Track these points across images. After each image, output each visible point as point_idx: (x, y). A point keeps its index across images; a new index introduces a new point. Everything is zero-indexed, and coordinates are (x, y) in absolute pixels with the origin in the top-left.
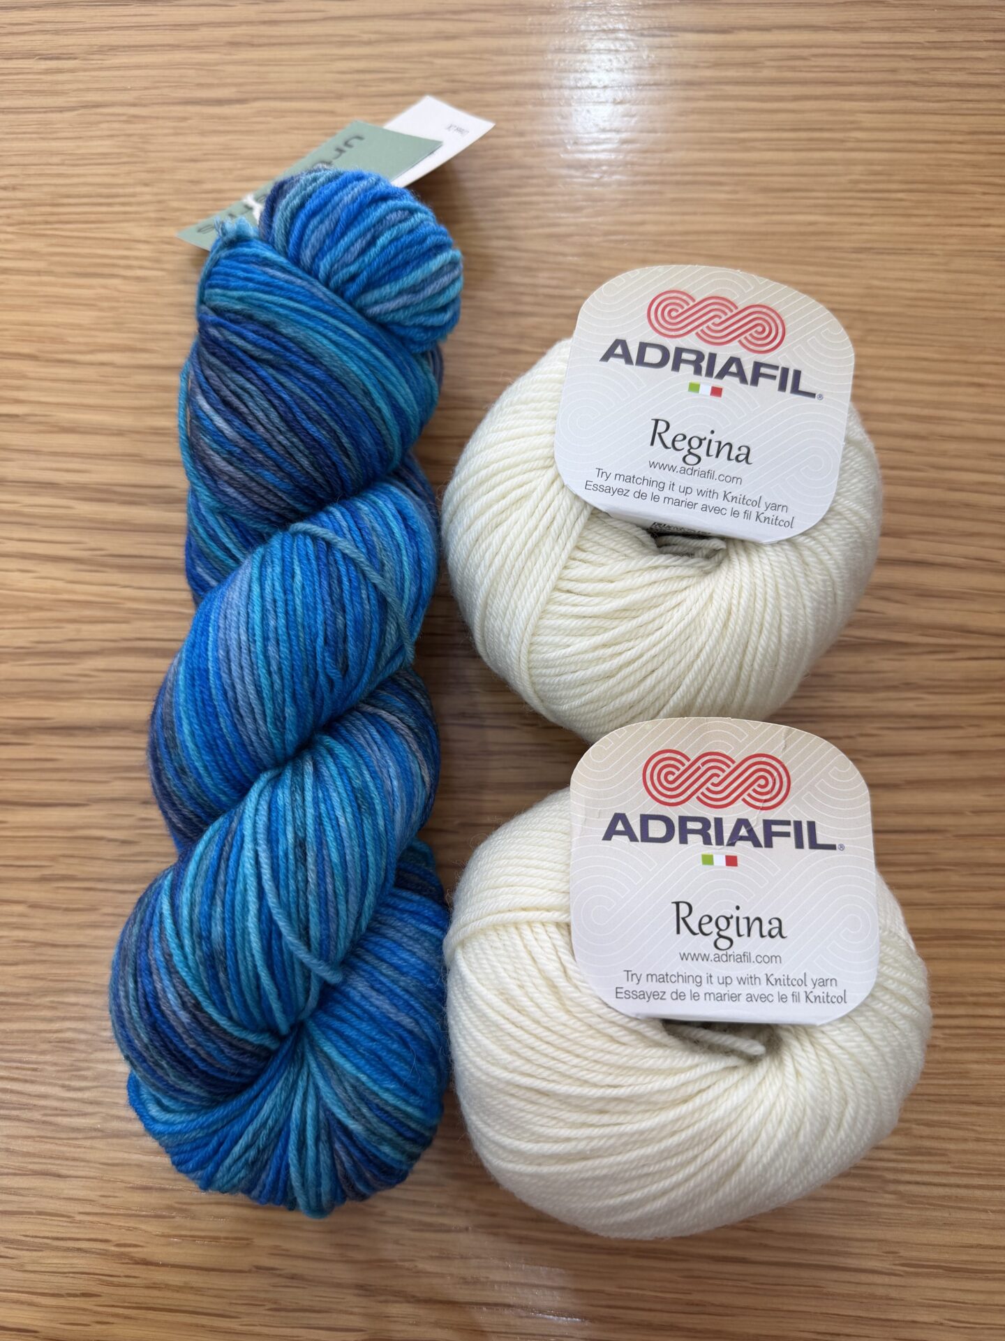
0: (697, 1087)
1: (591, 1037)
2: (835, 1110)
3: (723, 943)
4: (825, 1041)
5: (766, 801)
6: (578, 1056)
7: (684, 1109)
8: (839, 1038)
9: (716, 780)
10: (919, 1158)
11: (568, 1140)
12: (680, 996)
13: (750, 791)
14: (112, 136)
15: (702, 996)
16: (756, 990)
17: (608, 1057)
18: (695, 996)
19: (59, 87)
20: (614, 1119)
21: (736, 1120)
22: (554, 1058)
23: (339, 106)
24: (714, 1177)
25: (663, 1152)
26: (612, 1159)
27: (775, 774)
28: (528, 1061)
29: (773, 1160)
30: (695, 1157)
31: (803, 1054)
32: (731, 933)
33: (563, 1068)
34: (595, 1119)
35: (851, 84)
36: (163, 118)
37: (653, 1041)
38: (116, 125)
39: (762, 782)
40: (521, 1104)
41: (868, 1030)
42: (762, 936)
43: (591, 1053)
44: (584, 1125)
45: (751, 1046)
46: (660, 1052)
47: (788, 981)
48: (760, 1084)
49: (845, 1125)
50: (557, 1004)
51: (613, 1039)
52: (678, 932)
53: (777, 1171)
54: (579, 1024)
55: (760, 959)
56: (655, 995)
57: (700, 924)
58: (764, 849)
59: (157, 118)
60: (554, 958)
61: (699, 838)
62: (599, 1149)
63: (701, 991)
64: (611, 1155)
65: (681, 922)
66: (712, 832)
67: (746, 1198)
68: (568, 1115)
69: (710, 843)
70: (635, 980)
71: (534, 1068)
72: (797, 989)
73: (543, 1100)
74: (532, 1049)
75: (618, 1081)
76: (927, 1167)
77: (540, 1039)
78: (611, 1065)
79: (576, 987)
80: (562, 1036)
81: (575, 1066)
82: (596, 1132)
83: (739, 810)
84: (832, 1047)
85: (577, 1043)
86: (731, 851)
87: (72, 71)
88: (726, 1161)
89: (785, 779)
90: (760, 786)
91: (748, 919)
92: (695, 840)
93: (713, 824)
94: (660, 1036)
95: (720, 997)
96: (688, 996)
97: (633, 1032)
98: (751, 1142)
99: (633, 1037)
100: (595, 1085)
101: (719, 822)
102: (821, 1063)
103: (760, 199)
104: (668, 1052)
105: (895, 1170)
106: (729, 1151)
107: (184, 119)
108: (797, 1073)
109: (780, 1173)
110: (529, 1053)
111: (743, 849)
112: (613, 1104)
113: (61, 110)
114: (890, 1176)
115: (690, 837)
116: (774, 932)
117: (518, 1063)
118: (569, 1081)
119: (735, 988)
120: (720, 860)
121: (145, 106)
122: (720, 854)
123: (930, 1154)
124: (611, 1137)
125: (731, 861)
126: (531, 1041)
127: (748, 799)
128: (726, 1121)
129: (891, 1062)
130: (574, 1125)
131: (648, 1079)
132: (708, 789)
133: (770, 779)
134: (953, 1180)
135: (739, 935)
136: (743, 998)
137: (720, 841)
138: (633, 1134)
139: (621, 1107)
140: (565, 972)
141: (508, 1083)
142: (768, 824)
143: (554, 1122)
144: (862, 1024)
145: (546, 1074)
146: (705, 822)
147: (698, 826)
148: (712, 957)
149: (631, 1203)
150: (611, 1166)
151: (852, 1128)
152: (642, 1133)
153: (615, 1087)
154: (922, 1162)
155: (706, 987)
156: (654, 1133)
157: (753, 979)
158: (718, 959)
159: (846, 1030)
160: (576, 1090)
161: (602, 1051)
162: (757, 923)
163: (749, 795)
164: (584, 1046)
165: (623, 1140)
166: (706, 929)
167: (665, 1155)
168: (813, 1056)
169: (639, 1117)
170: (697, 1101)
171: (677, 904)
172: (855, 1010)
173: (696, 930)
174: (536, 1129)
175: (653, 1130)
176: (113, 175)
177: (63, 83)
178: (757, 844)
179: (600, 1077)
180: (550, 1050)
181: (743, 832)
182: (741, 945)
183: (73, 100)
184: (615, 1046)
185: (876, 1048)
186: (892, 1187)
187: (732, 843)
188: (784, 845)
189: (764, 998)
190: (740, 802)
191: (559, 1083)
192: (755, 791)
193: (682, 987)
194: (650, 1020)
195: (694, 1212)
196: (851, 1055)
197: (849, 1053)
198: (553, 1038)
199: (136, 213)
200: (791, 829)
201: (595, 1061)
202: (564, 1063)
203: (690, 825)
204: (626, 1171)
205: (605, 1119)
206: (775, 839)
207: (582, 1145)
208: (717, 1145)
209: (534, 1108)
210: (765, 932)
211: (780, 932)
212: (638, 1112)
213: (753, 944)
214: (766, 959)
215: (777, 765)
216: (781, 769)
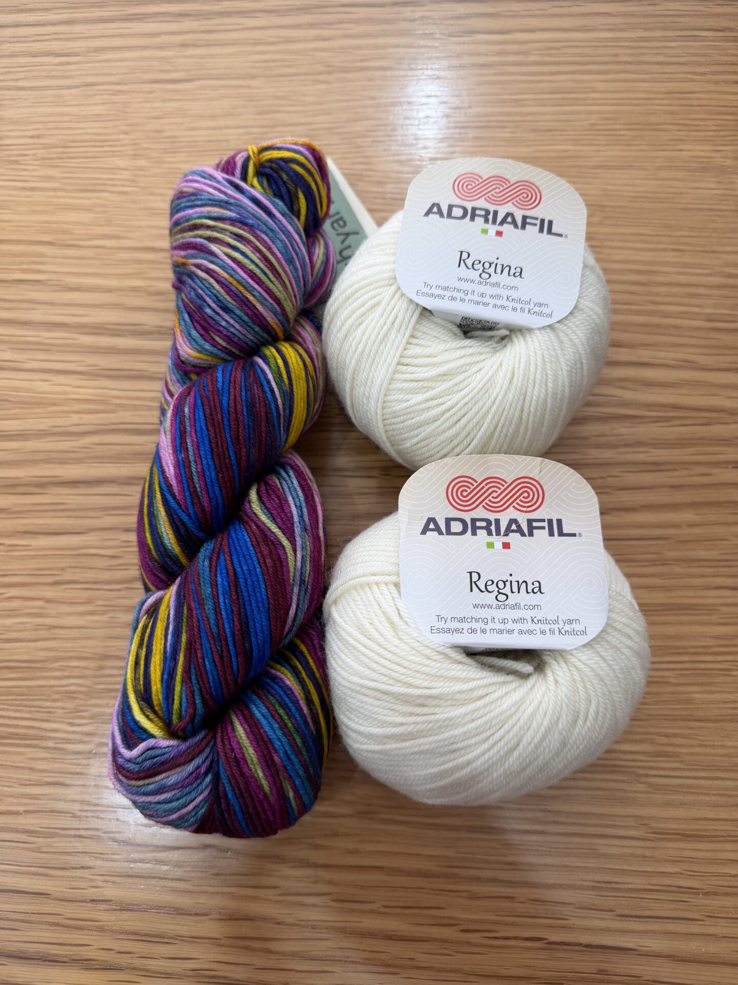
0: (484, 691)
1: (414, 655)
2: (583, 706)
3: (502, 598)
4: (573, 660)
5: (528, 507)
6: (405, 668)
7: (479, 704)
8: (583, 658)
9: (495, 495)
11: (402, 724)
12: (473, 631)
13: (518, 501)
14: (103, 104)
15: (488, 631)
16: (525, 627)
17: (424, 668)
18: (483, 631)
19: (69, 74)
20: (431, 710)
21: (515, 713)
22: (389, 669)
24: (502, 752)
25: (466, 733)
26: (431, 739)
27: (534, 489)
28: (375, 671)
29: (541, 741)
30: (488, 738)
31: (559, 669)
32: (507, 590)
33: (395, 675)
34: (418, 710)
36: (137, 92)
37: (456, 660)
38: (106, 97)
39: (526, 495)
40: (370, 700)
41: (604, 654)
42: (528, 593)
43: (414, 666)
44: (412, 714)
45: (524, 667)
46: (460, 666)
47: (546, 621)
48: (531, 689)
49: (590, 717)
50: (393, 634)
51: (428, 658)
52: (471, 591)
53: (545, 749)
54: (406, 646)
55: (526, 607)
56: (457, 630)
57: (486, 586)
58: (528, 538)
59: (133, 92)
60: (392, 605)
61: (484, 532)
62: (423, 731)
63: (488, 628)
64: (431, 736)
65: (473, 584)
66: (493, 528)
67: (524, 769)
68: (401, 707)
69: (492, 535)
70: (443, 622)
71: (377, 675)
72: (552, 626)
73: (385, 697)
74: (377, 663)
75: (431, 685)
77: (381, 656)
78: (427, 674)
79: (406, 622)
81: (403, 674)
82: (419, 719)
83: (511, 513)
84: (578, 664)
85: (405, 659)
86: (506, 539)
87: (77, 63)
88: (509, 741)
89: (541, 492)
90: (524, 497)
91: (518, 582)
92: (482, 533)
93: (493, 523)
94: (461, 657)
96: (479, 631)
97: (441, 653)
98: (526, 728)
99: (442, 656)
100: (417, 687)
101: (497, 521)
102: (572, 674)
104: (465, 667)
106: (511, 734)
107: (151, 92)
108: (556, 681)
109: (547, 751)
110: (374, 666)
111: (514, 538)
112: (430, 700)
113: (69, 87)
115: (478, 531)
116: (536, 590)
117: (368, 672)
118: (400, 684)
119: (510, 626)
120: (498, 545)
121: (125, 84)
122: (498, 541)
124: (431, 722)
125: (506, 546)
126: (376, 657)
127: (517, 506)
128: (508, 713)
129: (621, 676)
130: (404, 714)
131: (452, 684)
132: (489, 501)
133: (531, 493)
135: (512, 592)
136: (516, 632)
137: (498, 533)
138: (445, 720)
139: (435, 702)
140: (399, 614)
141: (361, 686)
142: (530, 522)
143: (392, 713)
144: (599, 650)
145: (385, 679)
146: (489, 522)
147: (484, 524)
148: (494, 606)
149: (446, 771)
150: (431, 743)
151: (596, 719)
152: (451, 719)
153: (430, 688)
155: (491, 625)
156: (459, 719)
157: (522, 620)
158: (499, 607)
159: (588, 653)
160: (404, 690)
161: (420, 664)
162: (524, 584)
163: (517, 504)
164: (409, 661)
165: (438, 724)
166: (490, 588)
167: (467, 735)
168: (566, 670)
169: (448, 709)
170: (487, 699)
171: (471, 573)
172: (592, 640)
173: (483, 589)
174: (381, 718)
176: (105, 128)
177: (71, 71)
178: (523, 534)
179: (420, 681)
180: (387, 663)
181: (514, 527)
182: (514, 598)
183: (78, 81)
184: (429, 662)
185: (610, 666)
187: (506, 535)
188: (541, 535)
189: (530, 632)
190: (511, 508)
191: (393, 686)
192: (521, 501)
193: (474, 625)
194: (456, 647)
195: (489, 779)
196: (592, 670)
197: (590, 667)
198: (389, 655)
199: (120, 151)
200: (545, 524)
201: (416, 671)
202: (397, 672)
203: (478, 524)
204: (441, 747)
205: (425, 710)
206: (535, 531)
207: (410, 728)
208: (502, 730)
209: (380, 703)
210: (530, 590)
211: (540, 590)
212: (446, 706)
213: (522, 598)
214: (531, 607)
215: (535, 483)
216: (538, 486)
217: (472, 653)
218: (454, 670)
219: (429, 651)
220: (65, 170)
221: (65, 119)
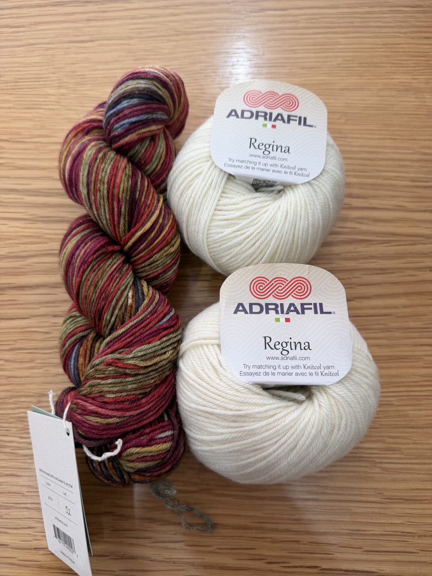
0: (275, 412)
1: (229, 389)
2: (337, 421)
3: (285, 353)
4: (331, 392)
5: (301, 296)
6: (224, 398)
7: (270, 420)
8: (337, 390)
9: (280, 288)
11: (222, 434)
12: (267, 374)
13: (295, 292)
14: (39, 56)
15: (276, 374)
16: (299, 371)
17: (236, 398)
18: (273, 374)
19: (18, 38)
20: (241, 424)
21: (293, 426)
22: (214, 399)
24: (286, 451)
25: (262, 439)
26: (241, 443)
27: (305, 285)
28: (205, 400)
29: (311, 443)
30: (277, 442)
31: (322, 397)
32: (288, 348)
33: (218, 402)
34: (232, 424)
36: (60, 48)
37: (256, 393)
39: (300, 288)
40: (203, 419)
41: (350, 388)
42: (301, 349)
43: (229, 396)
44: (228, 427)
45: (300, 396)
46: (258, 396)
47: (313, 367)
48: (304, 410)
49: (342, 428)
50: (216, 376)
51: (238, 391)
52: (266, 348)
53: (313, 448)
54: (224, 384)
55: (300, 359)
56: (256, 374)
57: (275, 345)
58: (301, 315)
60: (216, 358)
61: (274, 312)
62: (235, 438)
63: (276, 372)
64: (240, 441)
65: (267, 344)
66: (279, 309)
67: (300, 461)
68: (222, 423)
69: (279, 314)
70: (248, 368)
71: (206, 403)
72: (317, 370)
73: (211, 416)
74: (206, 395)
75: (241, 408)
77: (209, 391)
78: (237, 402)
79: (224, 369)
80: (217, 389)
81: (222, 402)
82: (233, 430)
83: (290, 300)
84: (334, 394)
85: (223, 392)
86: (287, 316)
87: (23, 32)
88: (290, 444)
89: (309, 286)
90: (298, 290)
91: (295, 343)
93: (279, 306)
94: (260, 391)
95: (284, 374)
96: (270, 374)
97: (246, 388)
98: (301, 435)
99: (247, 390)
100: (231, 410)
101: (282, 305)
102: (330, 401)
104: (262, 397)
105: (380, 458)
106: (291, 439)
108: (320, 405)
109: (315, 450)
110: (204, 396)
111: (292, 315)
112: (239, 418)
113: (19, 46)
114: (378, 460)
115: (270, 311)
116: (306, 348)
117: (200, 401)
118: (221, 408)
119: (290, 370)
120: (283, 320)
121: (53, 44)
122: (282, 317)
124: (240, 432)
125: (288, 320)
126: (205, 391)
127: (294, 295)
128: (289, 426)
129: (361, 402)
130: (223, 427)
131: (253, 408)
132: (277, 292)
133: (303, 287)
135: (292, 349)
136: (294, 374)
137: (282, 312)
138: (249, 431)
139: (243, 419)
140: (220, 363)
141: (197, 410)
142: (302, 305)
143: (216, 426)
144: (347, 385)
145: (211, 405)
146: (276, 305)
147: (273, 307)
148: (280, 358)
149: (251, 463)
150: (240, 445)
151: (345, 429)
152: (253, 430)
153: (239, 411)
155: (278, 370)
156: (258, 430)
157: (298, 367)
158: (283, 359)
159: (339, 387)
160: (223, 412)
161: (233, 395)
162: (299, 344)
163: (294, 294)
164: (226, 393)
165: (246, 433)
166: (277, 347)
167: (264, 440)
168: (326, 398)
169: (251, 424)
170: (276, 417)
171: (265, 337)
172: (343, 379)
173: (273, 347)
174: (209, 429)
175: (258, 429)
176: (41, 70)
177: (20, 36)
178: (298, 313)
179: (233, 406)
180: (213, 395)
181: (292, 308)
182: (292, 353)
183: (24, 43)
184: (239, 393)
185: (354, 395)
187: (287, 313)
188: (309, 313)
189: (303, 374)
190: (290, 296)
191: (216, 409)
192: (297, 292)
193: (267, 370)
194: (255, 384)
195: (278, 468)
196: (343, 398)
197: (341, 396)
198: (214, 390)
199: (50, 84)
200: (312, 306)
201: (231, 400)
202: (218, 400)
203: (270, 307)
204: (247, 448)
205: (237, 424)
206: (306, 311)
207: (228, 436)
208: (286, 437)
209: (208, 420)
211: (309, 347)
212: (250, 422)
213: (297, 353)
214: (303, 359)
215: (306, 281)
216: (307, 283)
217: (266, 388)
218: (254, 399)
219: (239, 387)
220: (16, 96)
221: (16, 65)
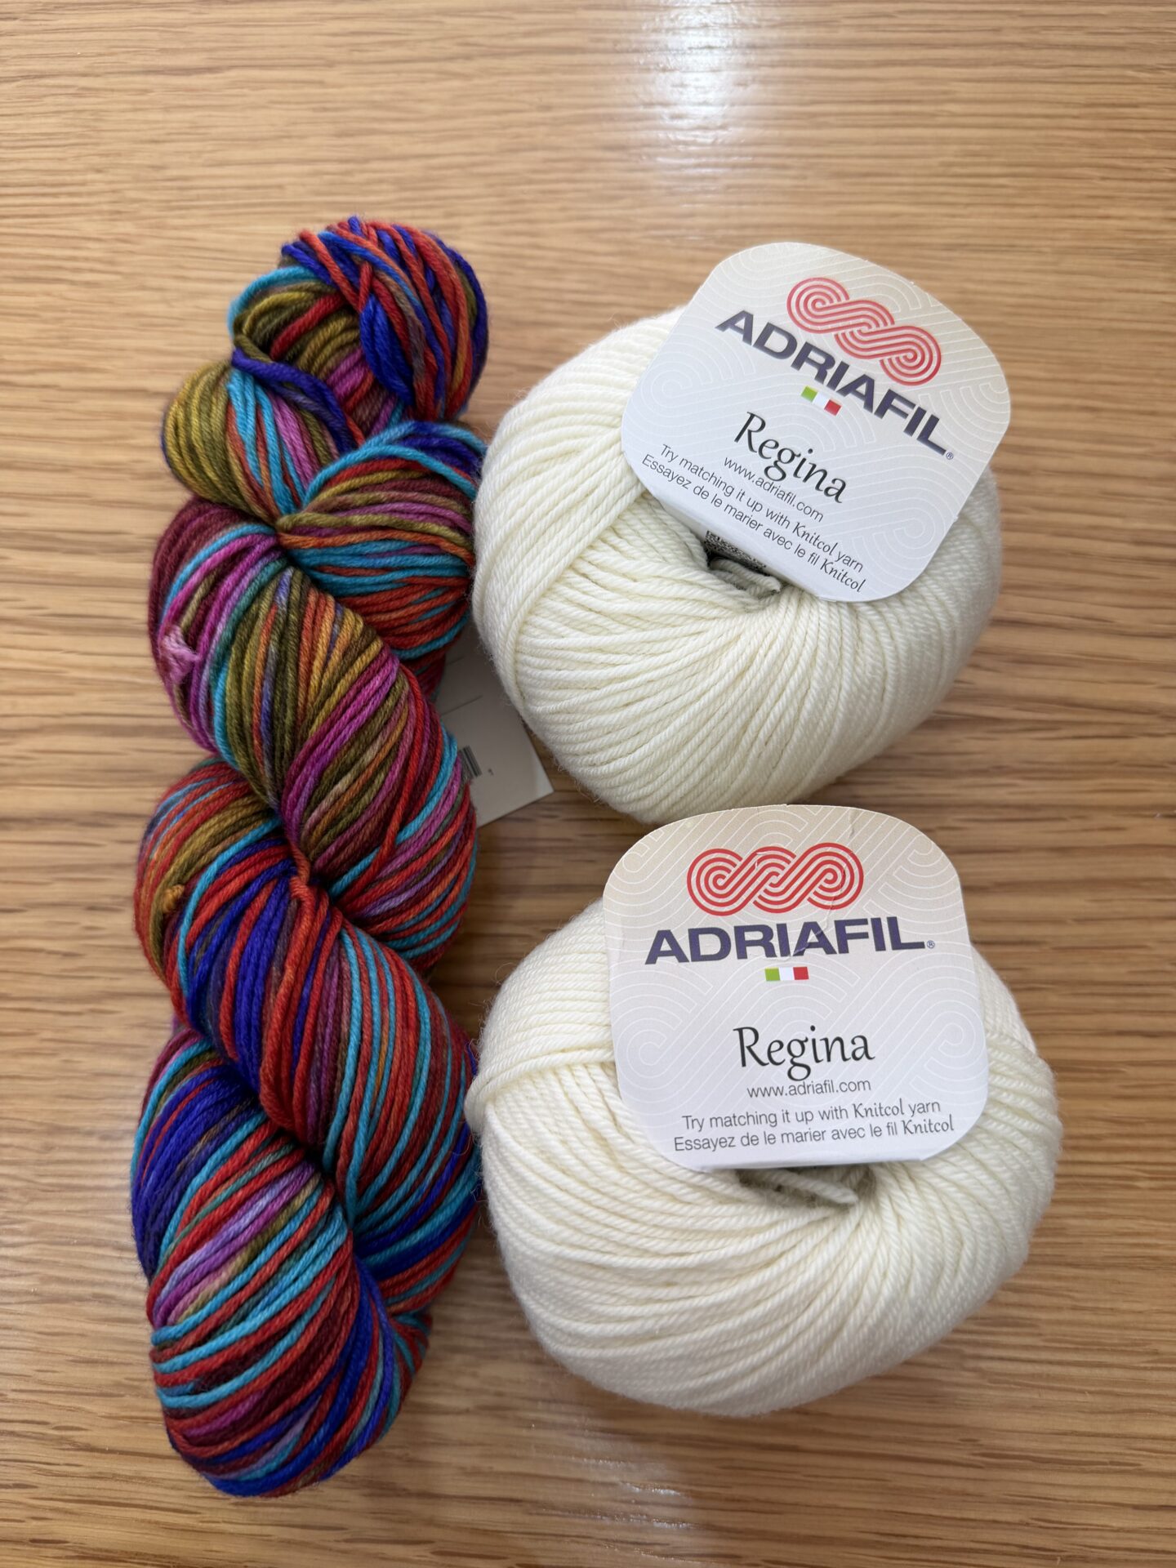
0: (779, 1248)
1: (648, 1197)
3: (799, 1072)
4: (929, 1176)
5: (836, 898)
6: (634, 1221)
7: (767, 1274)
8: (946, 1171)
9: (774, 880)
10: (1005, 1329)
11: (632, 1319)
12: (751, 1140)
13: (816, 889)
15: (778, 1138)
16: (842, 1125)
17: (670, 1220)
18: (770, 1139)
20: (685, 1291)
21: (830, 1280)
22: (607, 1226)
23: (330, 75)
25: (746, 1324)
26: (686, 1337)
27: (844, 865)
28: (577, 1230)
30: (786, 1327)
31: (903, 1194)
32: (808, 1058)
33: (617, 1236)
34: (662, 1293)
35: (945, 46)
36: (119, 91)
37: (726, 1197)
38: (63, 100)
39: (830, 876)
40: (576, 1281)
41: (983, 1157)
42: (845, 1059)
43: (650, 1216)
44: (649, 1300)
45: (842, 1194)
46: (732, 1209)
47: (880, 1111)
48: (855, 1232)
50: (607, 1160)
51: (674, 1198)
52: (744, 1064)
54: (634, 1182)
55: (844, 1087)
56: (721, 1142)
57: (769, 1052)
58: (838, 955)
59: (113, 90)
60: (601, 1104)
61: (761, 950)
62: (671, 1326)
63: (777, 1132)
64: (685, 1332)
65: (746, 1051)
66: (775, 941)
68: (630, 1290)
69: (773, 955)
70: (697, 1127)
71: (584, 1238)
72: (892, 1119)
73: (600, 1274)
74: (581, 1215)
75: (684, 1247)
76: (1013, 1340)
77: (589, 1203)
78: (675, 1230)
79: (628, 1137)
80: (615, 1198)
81: (632, 1234)
82: (664, 1308)
83: (806, 912)
84: (937, 1182)
85: (633, 1206)
86: (799, 962)
88: (823, 1327)
89: (856, 871)
90: (827, 881)
91: (826, 1040)
92: (756, 953)
93: (775, 932)
94: (734, 1190)
95: (801, 1137)
96: (762, 1140)
97: (697, 1188)
98: (852, 1302)
99: (698, 1194)
100: (657, 1254)
101: (782, 929)
102: (927, 1204)
103: (832, 185)
104: (742, 1208)
105: (976, 1344)
106: (827, 1315)
107: (145, 91)
108: (899, 1218)
110: (578, 1221)
111: (814, 958)
112: (682, 1274)
114: (969, 1350)
115: (749, 950)
116: (858, 1054)
117: (567, 1233)
118: (627, 1251)
119: (817, 1125)
120: (787, 974)
121: (98, 76)
122: (785, 966)
123: (1017, 1325)
124: (682, 1313)
125: (801, 974)
126: (579, 1206)
127: (815, 898)
128: (819, 1282)
130: (637, 1302)
131: (720, 1243)
132: (766, 891)
133: (839, 872)
134: (1044, 1356)
135: (817, 1061)
136: (828, 1135)
137: (785, 951)
138: (709, 1308)
139: (691, 1278)
140: (615, 1122)
141: (557, 1257)
142: (840, 925)
143: (614, 1300)
144: (974, 1153)
145: (599, 1244)
146: (766, 930)
147: (758, 936)
148: (786, 1090)
150: (686, 1345)
152: (719, 1305)
153: (681, 1254)
154: (1007, 1334)
155: (782, 1127)
156: (734, 1304)
157: (838, 1112)
158: (794, 1091)
159: (955, 1161)
160: (635, 1262)
161: (662, 1213)
162: (838, 1043)
163: (816, 894)
164: (641, 1209)
165: (698, 1315)
166: (776, 1057)
167: (750, 1327)
169: (715, 1287)
170: (783, 1264)
171: (740, 1030)
172: (963, 1139)
173: (765, 1059)
174: (595, 1308)
178: (829, 950)
179: (663, 1244)
180: (602, 1216)
181: (812, 938)
182: (820, 1072)
184: (679, 1206)
186: (971, 1364)
187: (800, 953)
188: (861, 949)
189: (853, 1133)
190: (805, 903)
191: (615, 1254)
192: (821, 887)
193: (754, 1129)
194: (720, 1172)
198: (604, 1201)
200: (868, 929)
201: (655, 1226)
202: (619, 1230)
203: (749, 936)
205: (674, 1292)
206: (850, 942)
207: (649, 1324)
209: (591, 1284)
210: (848, 1054)
211: (866, 1052)
212: (712, 1282)
213: (834, 1070)
214: (852, 1087)
215: (846, 855)
216: (850, 860)
217: (748, 1178)
218: (723, 1217)
219: (677, 1186)
